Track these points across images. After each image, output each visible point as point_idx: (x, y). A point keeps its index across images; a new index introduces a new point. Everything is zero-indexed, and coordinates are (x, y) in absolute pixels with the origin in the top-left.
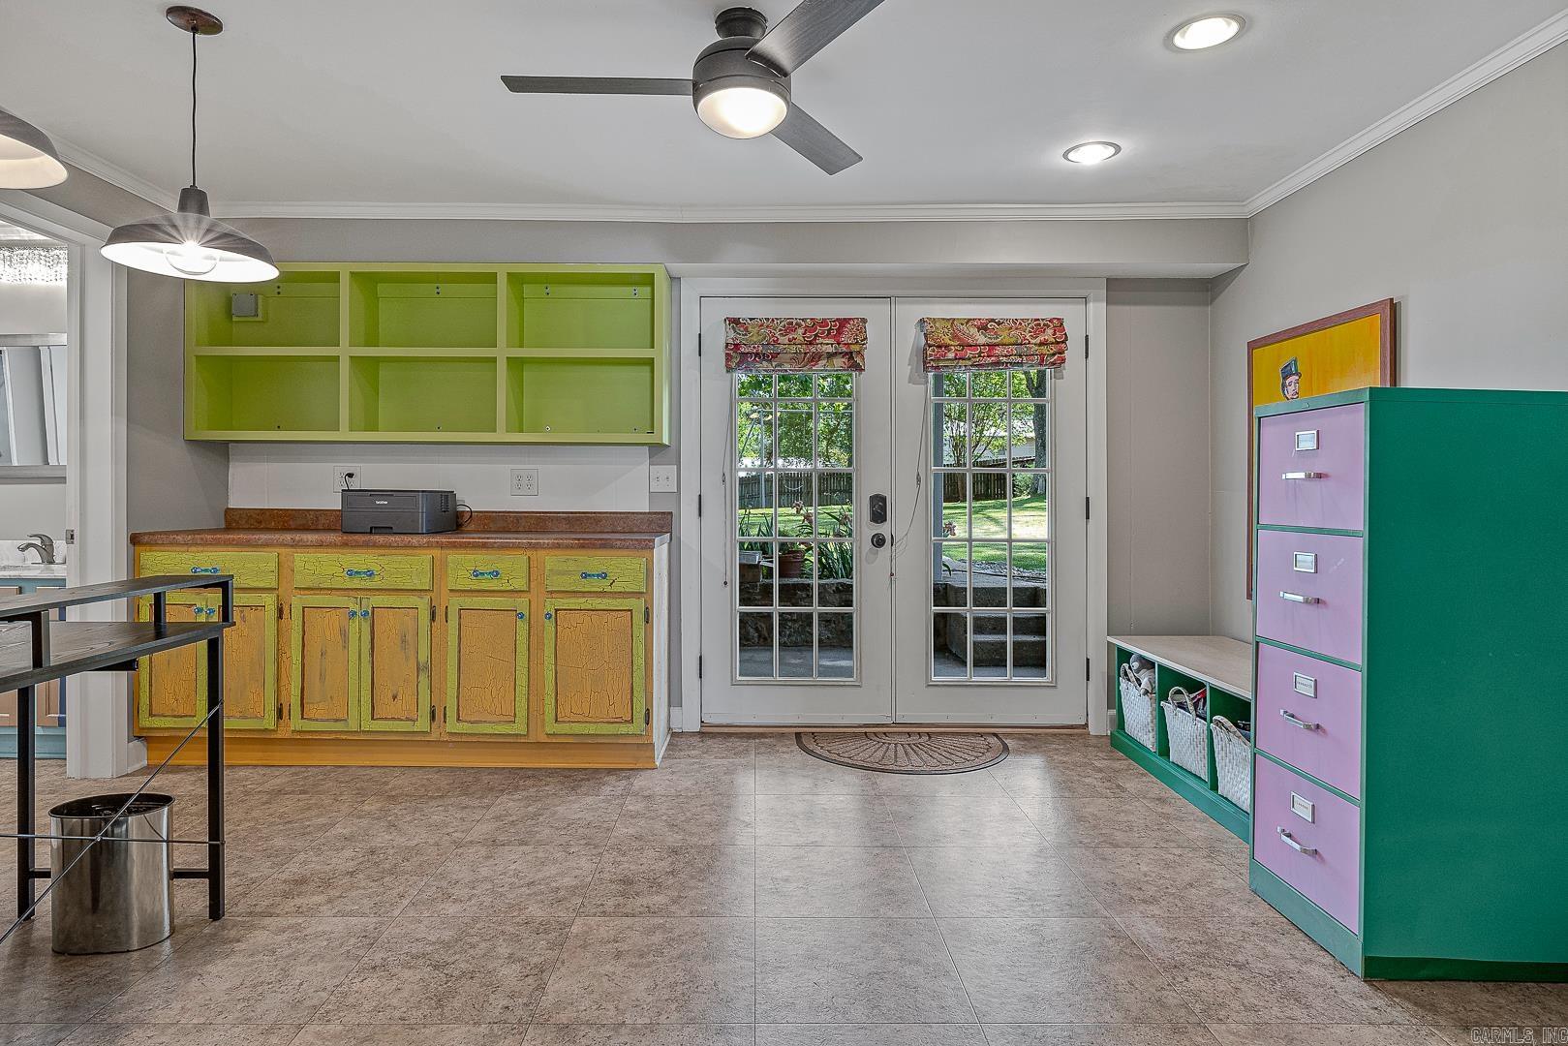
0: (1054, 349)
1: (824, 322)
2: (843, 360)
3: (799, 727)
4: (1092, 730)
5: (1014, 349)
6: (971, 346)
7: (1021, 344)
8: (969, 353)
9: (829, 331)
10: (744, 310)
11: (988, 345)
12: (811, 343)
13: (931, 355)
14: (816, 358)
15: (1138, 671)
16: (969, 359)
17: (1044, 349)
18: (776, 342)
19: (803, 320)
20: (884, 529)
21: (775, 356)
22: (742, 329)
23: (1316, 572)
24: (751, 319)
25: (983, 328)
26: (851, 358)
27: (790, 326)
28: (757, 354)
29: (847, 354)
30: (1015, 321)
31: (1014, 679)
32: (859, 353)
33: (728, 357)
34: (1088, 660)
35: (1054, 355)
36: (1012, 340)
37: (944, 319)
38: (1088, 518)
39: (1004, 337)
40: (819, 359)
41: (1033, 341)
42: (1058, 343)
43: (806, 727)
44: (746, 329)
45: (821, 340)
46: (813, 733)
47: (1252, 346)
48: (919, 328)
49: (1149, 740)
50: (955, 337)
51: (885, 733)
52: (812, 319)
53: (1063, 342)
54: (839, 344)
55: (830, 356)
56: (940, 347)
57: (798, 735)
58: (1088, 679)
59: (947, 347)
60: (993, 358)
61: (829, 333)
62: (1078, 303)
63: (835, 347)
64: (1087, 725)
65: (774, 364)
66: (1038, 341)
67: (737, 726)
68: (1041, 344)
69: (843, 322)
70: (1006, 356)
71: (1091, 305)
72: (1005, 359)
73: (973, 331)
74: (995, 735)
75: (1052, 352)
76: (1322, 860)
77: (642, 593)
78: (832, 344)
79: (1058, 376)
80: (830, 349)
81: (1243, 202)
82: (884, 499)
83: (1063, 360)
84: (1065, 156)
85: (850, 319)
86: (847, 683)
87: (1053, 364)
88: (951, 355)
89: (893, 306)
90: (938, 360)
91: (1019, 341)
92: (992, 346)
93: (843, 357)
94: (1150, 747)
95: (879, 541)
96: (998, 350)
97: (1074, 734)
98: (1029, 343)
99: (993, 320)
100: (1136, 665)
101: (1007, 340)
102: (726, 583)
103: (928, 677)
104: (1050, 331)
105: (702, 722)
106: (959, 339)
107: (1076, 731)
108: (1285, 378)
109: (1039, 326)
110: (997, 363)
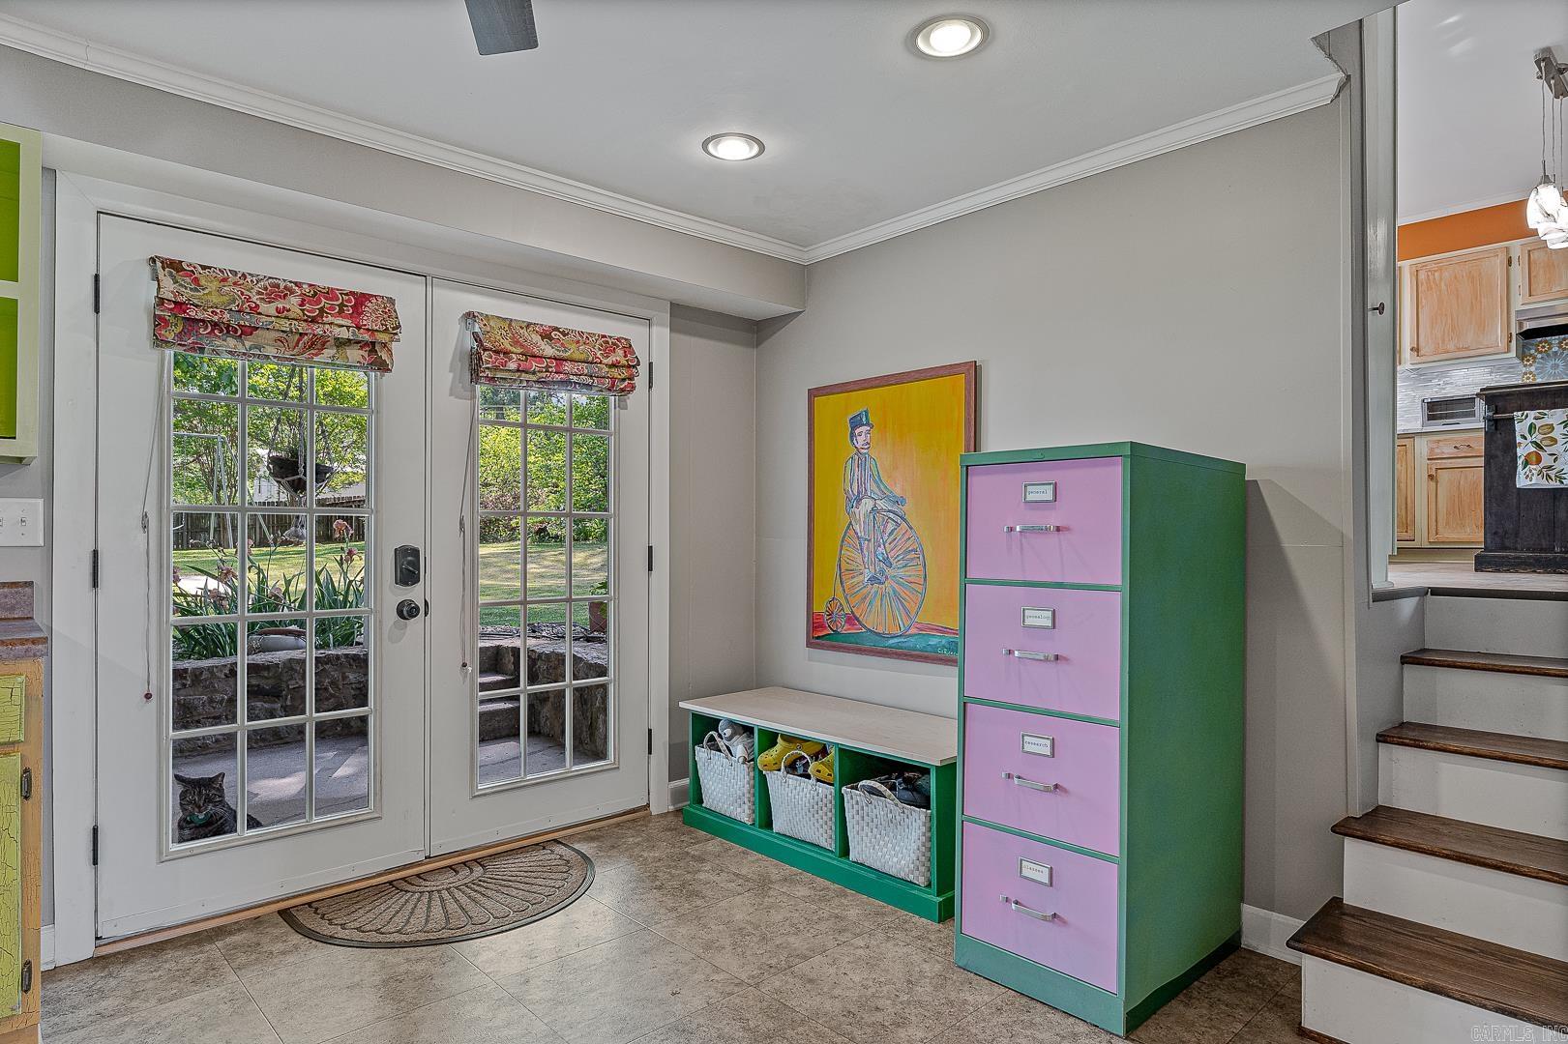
0: (625, 373)
1: (330, 293)
2: (361, 352)
3: (283, 900)
4: (654, 810)
5: (585, 368)
6: (535, 356)
7: (591, 363)
8: (534, 365)
9: (341, 306)
10: (191, 251)
11: (555, 359)
12: (314, 320)
13: (488, 362)
14: (317, 344)
15: (730, 739)
16: (534, 373)
17: (615, 372)
18: (255, 310)
19: (296, 284)
20: (415, 594)
21: (248, 331)
22: (188, 280)
23: (1054, 627)
24: (204, 268)
25: (546, 336)
26: (373, 351)
27: (276, 291)
28: (215, 325)
29: (366, 344)
30: (581, 334)
31: (574, 768)
32: (384, 345)
33: (159, 322)
34: (650, 731)
35: (624, 380)
36: (583, 357)
37: (498, 317)
38: (650, 569)
39: (573, 351)
40: (323, 346)
41: (605, 361)
42: (629, 366)
43: (294, 897)
44: (196, 281)
45: (330, 319)
46: (310, 904)
47: (813, 394)
48: (463, 324)
49: (743, 813)
50: (516, 343)
51: (418, 876)
52: (311, 285)
53: (634, 366)
54: (358, 327)
55: (341, 343)
56: (497, 352)
57: (284, 914)
58: (650, 752)
59: (506, 353)
60: (562, 376)
61: (341, 311)
62: (641, 324)
63: (354, 333)
64: (648, 804)
65: (248, 344)
66: (609, 361)
67: (170, 928)
68: (614, 365)
69: (361, 299)
70: (576, 375)
71: (654, 329)
72: (575, 379)
73: (536, 338)
74: (556, 841)
75: (623, 376)
76: (1064, 922)
77: (18, 742)
78: (348, 327)
79: (622, 406)
80: (344, 334)
81: (805, 247)
82: (415, 552)
83: (633, 387)
84: (705, 145)
85: (372, 296)
86: (360, 818)
87: (622, 390)
88: (512, 366)
89: (429, 289)
90: (496, 369)
91: (590, 359)
92: (560, 360)
93: (361, 348)
94: (745, 819)
95: (407, 611)
96: (567, 367)
97: (636, 817)
98: (600, 363)
99: (557, 329)
100: (728, 732)
101: (577, 356)
102: (148, 696)
103: (472, 786)
104: (620, 352)
105: (97, 938)
106: (522, 346)
107: (638, 814)
108: (853, 428)
109: (610, 345)
110: (568, 382)
